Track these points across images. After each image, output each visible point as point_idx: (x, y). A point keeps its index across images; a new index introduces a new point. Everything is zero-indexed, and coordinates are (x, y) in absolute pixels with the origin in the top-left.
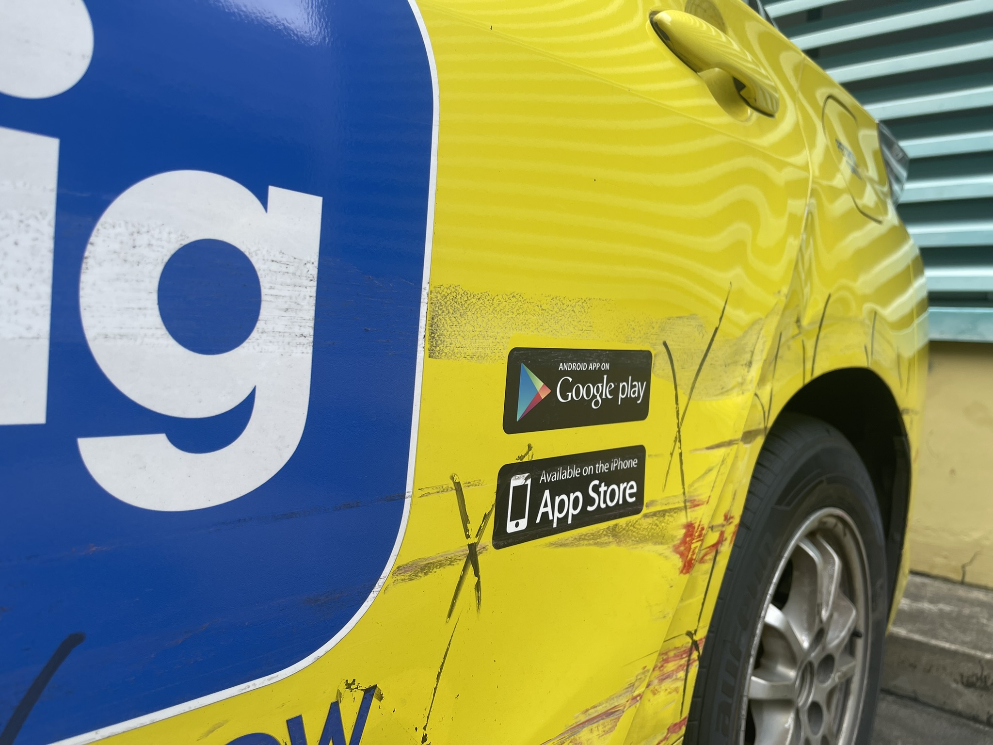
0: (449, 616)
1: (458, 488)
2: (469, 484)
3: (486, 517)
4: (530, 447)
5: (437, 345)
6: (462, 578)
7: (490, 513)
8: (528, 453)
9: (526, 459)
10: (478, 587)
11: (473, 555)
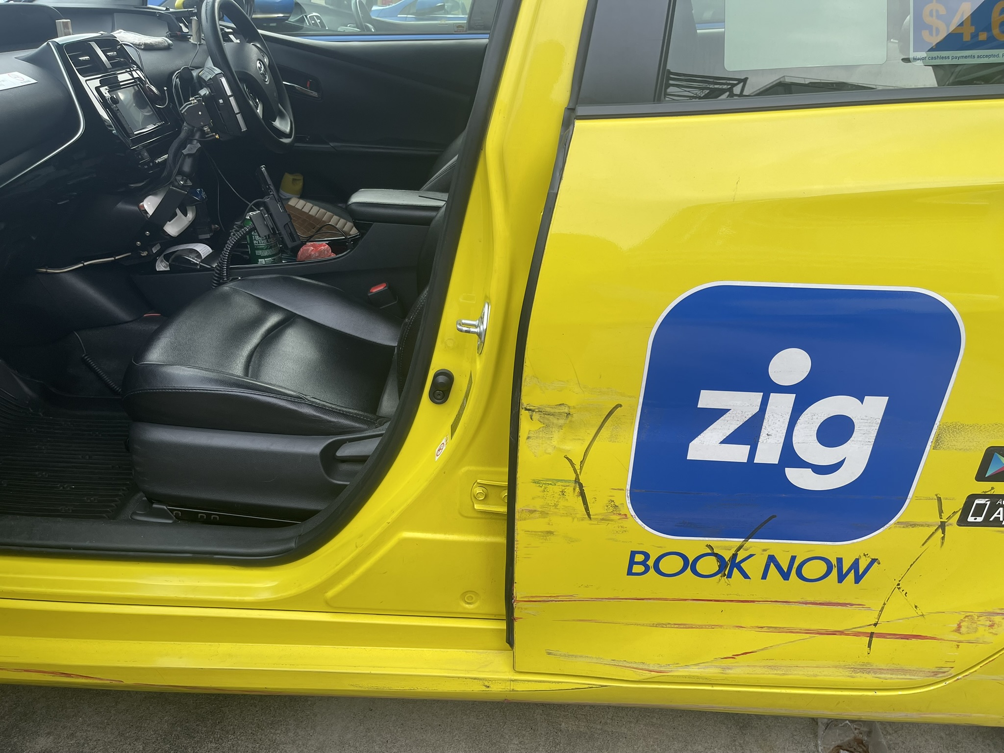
0: (923, 545)
1: (939, 500)
2: (946, 499)
3: (955, 513)
4: (993, 488)
5: (938, 445)
6: (933, 533)
7: (957, 512)
8: (991, 490)
9: (989, 493)
10: (943, 538)
11: (942, 526)
